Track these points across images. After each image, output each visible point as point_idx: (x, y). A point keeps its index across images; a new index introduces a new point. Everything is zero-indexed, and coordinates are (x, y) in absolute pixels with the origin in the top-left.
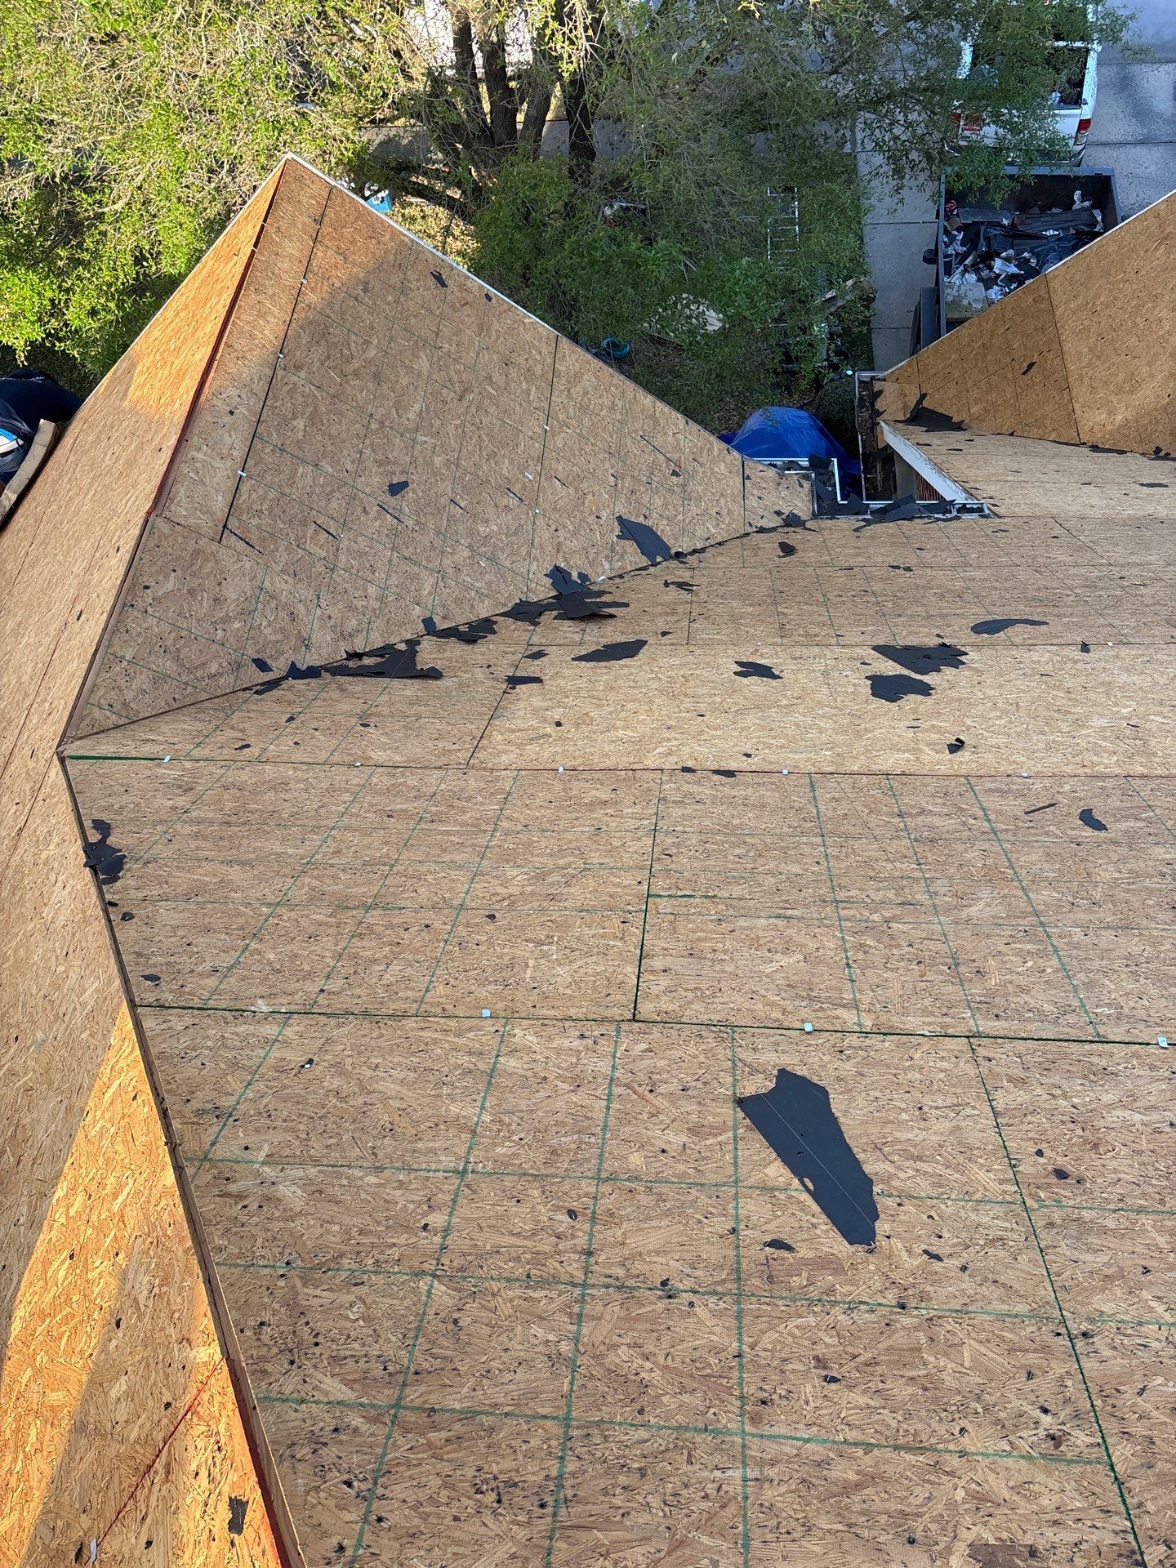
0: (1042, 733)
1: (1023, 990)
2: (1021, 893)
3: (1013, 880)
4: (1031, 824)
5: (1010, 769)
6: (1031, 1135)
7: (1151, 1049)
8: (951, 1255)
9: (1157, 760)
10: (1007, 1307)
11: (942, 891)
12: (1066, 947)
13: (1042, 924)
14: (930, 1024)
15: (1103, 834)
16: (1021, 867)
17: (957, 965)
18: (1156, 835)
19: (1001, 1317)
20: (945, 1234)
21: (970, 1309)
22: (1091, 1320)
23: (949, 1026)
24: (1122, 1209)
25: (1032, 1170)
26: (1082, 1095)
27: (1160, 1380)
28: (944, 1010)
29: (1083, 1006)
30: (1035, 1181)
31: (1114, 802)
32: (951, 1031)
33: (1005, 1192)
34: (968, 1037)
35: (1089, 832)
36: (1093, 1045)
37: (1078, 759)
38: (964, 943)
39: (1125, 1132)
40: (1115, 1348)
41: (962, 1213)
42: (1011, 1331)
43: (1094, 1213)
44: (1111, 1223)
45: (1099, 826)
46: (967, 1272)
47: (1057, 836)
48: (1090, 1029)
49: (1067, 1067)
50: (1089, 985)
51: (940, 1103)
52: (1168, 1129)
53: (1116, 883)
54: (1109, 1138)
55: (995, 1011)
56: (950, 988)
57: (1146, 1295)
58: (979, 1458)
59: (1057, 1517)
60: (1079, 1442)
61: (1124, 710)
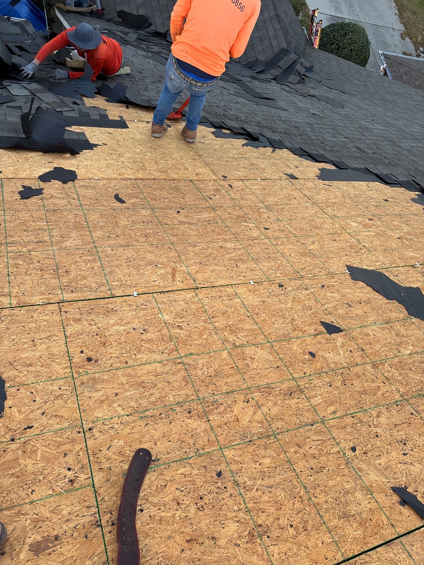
0: (106, 160)
1: (85, 278)
2: (88, 233)
3: (86, 227)
4: (96, 201)
5: (90, 176)
6: (79, 344)
7: (131, 298)
8: (38, 408)
9: (147, 172)
10: (59, 426)
11: (56, 234)
12: (104, 257)
13: (96, 247)
14: (42, 299)
15: (124, 205)
16: (90, 221)
17: (58, 269)
18: (143, 204)
19: (56, 432)
20: (37, 399)
21: (44, 432)
22: (93, 422)
23: (51, 299)
24: (111, 370)
25: (78, 360)
26: (102, 321)
27: (116, 441)
28: (50, 292)
29: (108, 282)
30: (78, 365)
31: (129, 191)
32: (51, 301)
33: (65, 373)
34: (58, 303)
35: (118, 204)
36: (109, 299)
37: (118, 171)
38: (62, 259)
39: (116, 335)
40: (101, 432)
41: (46, 388)
42: (61, 437)
43: (100, 374)
44: (106, 377)
45: (122, 201)
46: (44, 415)
47: (106, 206)
48: (109, 292)
49: (98, 311)
50: (111, 273)
51: (43, 336)
52: (132, 331)
53: (126, 226)
54: (110, 339)
55: (71, 289)
56: (54, 281)
57: (115, 405)
58: (38, 502)
59: (69, 517)
60: (82, 479)
61: (138, 150)
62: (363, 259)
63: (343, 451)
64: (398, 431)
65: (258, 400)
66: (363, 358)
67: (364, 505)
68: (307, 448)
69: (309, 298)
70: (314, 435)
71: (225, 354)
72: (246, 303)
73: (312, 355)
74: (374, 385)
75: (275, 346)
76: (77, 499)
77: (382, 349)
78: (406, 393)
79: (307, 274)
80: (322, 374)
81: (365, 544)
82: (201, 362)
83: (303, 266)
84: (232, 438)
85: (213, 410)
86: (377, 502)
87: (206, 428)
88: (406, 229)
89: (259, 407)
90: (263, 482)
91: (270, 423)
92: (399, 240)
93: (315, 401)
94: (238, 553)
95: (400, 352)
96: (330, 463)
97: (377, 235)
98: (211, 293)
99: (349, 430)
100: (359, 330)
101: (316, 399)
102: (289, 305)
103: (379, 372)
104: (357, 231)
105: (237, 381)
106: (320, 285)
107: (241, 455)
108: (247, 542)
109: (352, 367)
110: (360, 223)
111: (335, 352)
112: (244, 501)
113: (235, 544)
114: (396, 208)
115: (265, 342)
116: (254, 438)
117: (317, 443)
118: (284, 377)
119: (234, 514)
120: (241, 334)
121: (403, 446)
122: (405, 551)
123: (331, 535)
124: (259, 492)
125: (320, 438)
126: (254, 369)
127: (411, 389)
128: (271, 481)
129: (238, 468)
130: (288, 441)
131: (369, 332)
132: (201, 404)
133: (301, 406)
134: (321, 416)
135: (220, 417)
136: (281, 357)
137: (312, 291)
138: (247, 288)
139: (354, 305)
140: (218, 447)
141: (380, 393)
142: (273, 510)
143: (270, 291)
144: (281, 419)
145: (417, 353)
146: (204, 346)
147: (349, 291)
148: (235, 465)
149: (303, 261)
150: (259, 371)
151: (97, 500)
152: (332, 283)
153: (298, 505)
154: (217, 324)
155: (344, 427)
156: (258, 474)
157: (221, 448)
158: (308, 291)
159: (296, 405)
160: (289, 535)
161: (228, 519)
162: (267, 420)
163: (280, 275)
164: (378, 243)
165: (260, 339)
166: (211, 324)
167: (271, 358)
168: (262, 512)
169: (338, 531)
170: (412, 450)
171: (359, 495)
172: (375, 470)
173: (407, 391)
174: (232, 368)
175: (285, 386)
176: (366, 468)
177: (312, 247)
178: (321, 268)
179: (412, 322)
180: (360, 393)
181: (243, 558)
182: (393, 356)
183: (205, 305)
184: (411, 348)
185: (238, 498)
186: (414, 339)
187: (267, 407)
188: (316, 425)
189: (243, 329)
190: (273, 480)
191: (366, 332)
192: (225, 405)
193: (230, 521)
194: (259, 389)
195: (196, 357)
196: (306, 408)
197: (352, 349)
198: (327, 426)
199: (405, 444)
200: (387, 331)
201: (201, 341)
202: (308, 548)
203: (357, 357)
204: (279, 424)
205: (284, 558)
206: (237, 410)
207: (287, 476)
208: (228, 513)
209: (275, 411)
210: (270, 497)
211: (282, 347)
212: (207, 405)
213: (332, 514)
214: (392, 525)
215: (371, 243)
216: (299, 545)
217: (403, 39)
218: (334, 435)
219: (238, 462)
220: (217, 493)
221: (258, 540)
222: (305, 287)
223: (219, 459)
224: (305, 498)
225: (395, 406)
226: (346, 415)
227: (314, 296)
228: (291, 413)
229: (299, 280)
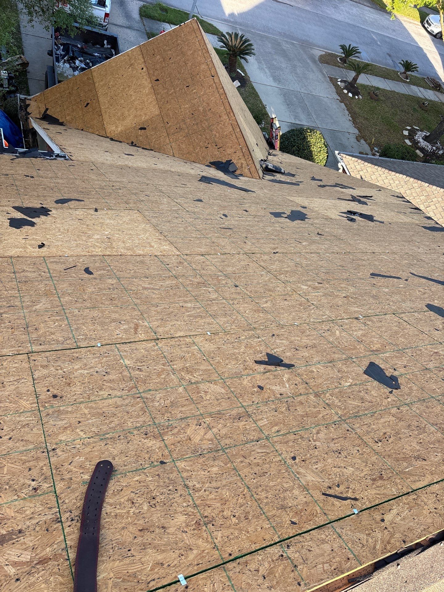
0: (76, 241)
1: (52, 333)
2: (57, 299)
3: (55, 294)
4: (66, 274)
5: (61, 254)
6: (46, 385)
7: (94, 348)
8: (6, 435)
9: (115, 250)
10: (25, 448)
11: (26, 300)
12: (71, 316)
13: (64, 309)
14: (13, 351)
15: (91, 276)
16: (59, 289)
17: (27, 327)
18: (110, 275)
19: (22, 452)
20: (5, 428)
21: (10, 452)
22: (56, 444)
23: (21, 350)
24: (75, 404)
25: (44, 397)
26: (67, 367)
27: (78, 457)
28: (20, 345)
29: (74, 336)
30: (45, 401)
31: (97, 265)
32: (21, 352)
33: (32, 407)
34: (27, 354)
35: (87, 275)
36: (75, 350)
37: (87, 250)
38: (32, 319)
39: (80, 377)
40: (64, 451)
41: (14, 419)
42: (25, 456)
43: (64, 407)
44: (70, 409)
45: (91, 273)
46: (11, 440)
47: (75, 277)
48: (75, 344)
49: (64, 359)
50: (77, 329)
51: (12, 380)
52: (95, 374)
53: (93, 293)
54: (75, 381)
55: (40, 343)
56: (24, 336)
57: (78, 430)
58: (4, 505)
59: (32, 516)
60: (44, 487)
61: (106, 233)
62: (311, 314)
63: (284, 460)
64: (335, 443)
65: (209, 424)
66: (307, 389)
67: (300, 499)
68: (252, 458)
69: (261, 345)
70: (259, 448)
71: (181, 389)
72: (202, 349)
73: (261, 388)
74: (315, 410)
75: (228, 382)
76: (40, 502)
77: (325, 383)
78: (344, 416)
79: (259, 326)
80: (269, 402)
81: (300, 528)
82: (158, 395)
83: (256, 320)
84: (185, 453)
85: (168, 432)
86: (312, 497)
87: (161, 445)
88: (352, 290)
89: (210, 429)
90: (211, 485)
91: (219, 441)
92: (345, 299)
93: (260, 423)
94: (185, 538)
95: (340, 384)
96: (272, 469)
97: (325, 295)
98: (170, 342)
99: (291, 444)
100: (304, 368)
101: (263, 421)
102: (242, 350)
103: (321, 400)
104: (307, 292)
105: (191, 410)
106: (271, 334)
107: (192, 465)
108: (194, 529)
109: (296, 396)
110: (310, 286)
111: (281, 385)
112: (193, 499)
113: (182, 531)
114: (344, 274)
115: (218, 379)
116: (204, 452)
117: (262, 454)
118: (234, 405)
119: (183, 509)
120: (197, 374)
121: (338, 454)
122: (335, 533)
123: (270, 522)
124: (206, 492)
125: (264, 450)
126: (207, 400)
127: (348, 412)
128: (219, 484)
129: (188, 475)
130: (234, 453)
131: (313, 370)
132: (157, 428)
133: (248, 427)
134: (266, 434)
135: (174, 437)
136: (232, 390)
137: (263, 339)
138: (204, 338)
139: (301, 349)
140: (171, 460)
141: (321, 415)
142: (218, 505)
143: (225, 340)
144: (229, 437)
145: (356, 385)
146: (162, 384)
147: (297, 338)
148: (186, 473)
149: (256, 316)
150: (211, 401)
151: (58, 503)
152: (282, 333)
153: (241, 501)
154: (175, 366)
155: (287, 442)
156: (206, 479)
157: (173, 461)
158: (260, 339)
159: (244, 427)
160: (232, 523)
161: (177, 513)
162: (216, 438)
163: (235, 327)
164: (326, 301)
165: (215, 377)
166: (170, 367)
167: (223, 391)
168: (209, 507)
169: (276, 519)
170: (346, 457)
171: (296, 492)
172: (312, 474)
173: (345, 413)
174: (187, 399)
175: (234, 412)
176: (304, 472)
177: (265, 305)
178: (272, 321)
179: (353, 362)
180: (303, 416)
181: (189, 541)
182: (334, 387)
183: (165, 352)
184: (351, 381)
185: (187, 497)
186: (353, 374)
187: (218, 429)
188: (262, 441)
189: (199, 369)
190: (219, 483)
191: (311, 369)
192: (179, 428)
193: (179, 514)
194: (210, 415)
195: (154, 392)
196: (252, 428)
197: (296, 382)
198: (271, 442)
199: (340, 453)
200: (330, 368)
201: (159, 380)
202: (248, 532)
203: (302, 388)
204: (228, 441)
205: (226, 540)
206: (189, 432)
207: (232, 480)
208: (177, 509)
209: (223, 432)
210: (216, 496)
211: (234, 383)
212: (162, 428)
213: (271, 507)
214: (325, 514)
215: (319, 301)
216: (241, 530)
217: (358, 141)
218: (277, 449)
219: (188, 470)
220: (168, 494)
221: (204, 528)
222: (257, 336)
223: (171, 469)
224: (248, 495)
225: (333, 426)
226: (289, 433)
227: (265, 343)
228: (238, 432)
229: (251, 331)
